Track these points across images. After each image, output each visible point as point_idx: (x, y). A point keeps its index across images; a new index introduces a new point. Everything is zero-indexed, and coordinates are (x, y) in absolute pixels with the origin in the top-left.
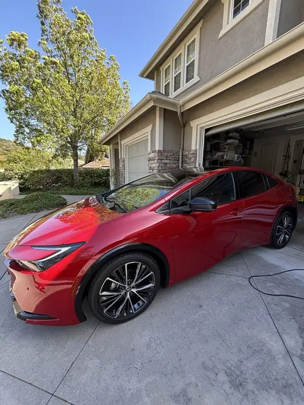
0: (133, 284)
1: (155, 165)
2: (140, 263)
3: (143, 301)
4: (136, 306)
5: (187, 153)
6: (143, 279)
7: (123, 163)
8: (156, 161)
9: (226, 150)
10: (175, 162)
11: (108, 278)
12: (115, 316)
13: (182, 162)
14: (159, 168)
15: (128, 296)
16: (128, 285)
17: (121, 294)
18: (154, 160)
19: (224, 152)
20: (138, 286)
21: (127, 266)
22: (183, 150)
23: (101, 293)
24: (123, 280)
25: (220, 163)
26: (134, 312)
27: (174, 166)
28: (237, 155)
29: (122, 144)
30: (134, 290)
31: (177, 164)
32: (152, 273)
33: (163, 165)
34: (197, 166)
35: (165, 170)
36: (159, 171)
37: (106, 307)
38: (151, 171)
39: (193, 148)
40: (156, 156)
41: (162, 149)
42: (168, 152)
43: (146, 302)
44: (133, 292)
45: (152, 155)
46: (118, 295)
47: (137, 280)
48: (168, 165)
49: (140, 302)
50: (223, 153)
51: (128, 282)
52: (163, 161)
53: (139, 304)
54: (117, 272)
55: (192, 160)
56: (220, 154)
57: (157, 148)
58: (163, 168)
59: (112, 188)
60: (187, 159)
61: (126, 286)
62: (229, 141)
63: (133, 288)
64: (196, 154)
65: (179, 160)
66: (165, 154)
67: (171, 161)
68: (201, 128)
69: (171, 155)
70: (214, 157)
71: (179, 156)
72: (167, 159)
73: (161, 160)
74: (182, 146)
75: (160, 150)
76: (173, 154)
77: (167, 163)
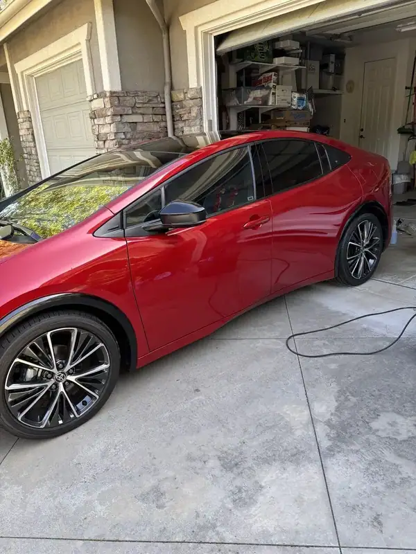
0: (68, 367)
1: (109, 129)
2: (76, 330)
3: (91, 396)
4: (80, 405)
5: (182, 96)
6: (84, 358)
7: (26, 125)
8: (108, 120)
9: (271, 85)
10: (155, 118)
11: (17, 360)
12: (41, 424)
13: (173, 117)
14: (119, 136)
15: (61, 389)
16: (58, 369)
17: (47, 386)
18: (105, 116)
19: (268, 88)
20: (77, 370)
21: (52, 337)
22: (172, 88)
23: (8, 386)
24: (48, 363)
26: (77, 416)
27: (156, 128)
28: (297, 95)
29: (18, 71)
30: (72, 378)
31: (163, 124)
32: (101, 345)
33: (127, 129)
34: (206, 130)
35: (135, 139)
36: (120, 145)
37: (21, 410)
38: (101, 143)
39: (193, 84)
40: (108, 106)
41: (118, 88)
42: (136, 95)
43: (98, 397)
44: (70, 382)
45: (98, 104)
46: (41, 389)
47: (74, 360)
48: (139, 128)
49: (87, 398)
50: (264, 92)
51: (57, 365)
52: (126, 119)
53: (85, 403)
54: (33, 347)
55: (193, 114)
56: (258, 93)
57: (107, 87)
58: (129, 136)
59: (8, 193)
60: (181, 111)
61: (55, 370)
62: (278, 61)
63: (69, 373)
64: (201, 98)
65: (165, 115)
66: (130, 101)
67: (145, 117)
68: (206, 33)
69: (144, 103)
70: (245, 103)
71: (164, 103)
72: (136, 113)
73: (121, 115)
74: (168, 80)
75: (114, 92)
76: (150, 100)
77: (136, 123)
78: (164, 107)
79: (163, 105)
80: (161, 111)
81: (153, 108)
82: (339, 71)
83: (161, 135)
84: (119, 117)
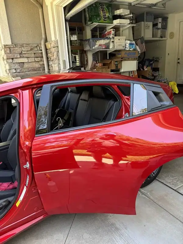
5: (50, 46)
9: (111, 36)
10: (37, 60)
13: (47, 58)
14: (11, 71)
19: (110, 38)
22: (46, 41)
25: (110, 54)
27: (37, 65)
28: (129, 42)
31: (41, 63)
33: (17, 66)
39: (53, 39)
41: (9, 43)
42: (22, 46)
48: (26, 66)
50: (107, 41)
52: (16, 61)
56: (103, 42)
57: (3, 43)
58: (18, 71)
60: (50, 55)
64: (58, 47)
65: (43, 57)
66: (18, 50)
67: (30, 59)
68: (58, 6)
69: (28, 51)
70: (93, 48)
71: (41, 50)
72: (23, 57)
73: (12, 59)
74: (43, 36)
75: (7, 45)
76: (31, 49)
77: (23, 63)
78: (42, 53)
79: (40, 52)
80: (40, 55)
81: (35, 53)
82: (165, 27)
83: (41, 69)
84: (11, 60)
